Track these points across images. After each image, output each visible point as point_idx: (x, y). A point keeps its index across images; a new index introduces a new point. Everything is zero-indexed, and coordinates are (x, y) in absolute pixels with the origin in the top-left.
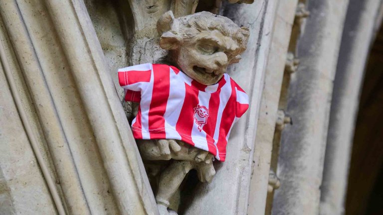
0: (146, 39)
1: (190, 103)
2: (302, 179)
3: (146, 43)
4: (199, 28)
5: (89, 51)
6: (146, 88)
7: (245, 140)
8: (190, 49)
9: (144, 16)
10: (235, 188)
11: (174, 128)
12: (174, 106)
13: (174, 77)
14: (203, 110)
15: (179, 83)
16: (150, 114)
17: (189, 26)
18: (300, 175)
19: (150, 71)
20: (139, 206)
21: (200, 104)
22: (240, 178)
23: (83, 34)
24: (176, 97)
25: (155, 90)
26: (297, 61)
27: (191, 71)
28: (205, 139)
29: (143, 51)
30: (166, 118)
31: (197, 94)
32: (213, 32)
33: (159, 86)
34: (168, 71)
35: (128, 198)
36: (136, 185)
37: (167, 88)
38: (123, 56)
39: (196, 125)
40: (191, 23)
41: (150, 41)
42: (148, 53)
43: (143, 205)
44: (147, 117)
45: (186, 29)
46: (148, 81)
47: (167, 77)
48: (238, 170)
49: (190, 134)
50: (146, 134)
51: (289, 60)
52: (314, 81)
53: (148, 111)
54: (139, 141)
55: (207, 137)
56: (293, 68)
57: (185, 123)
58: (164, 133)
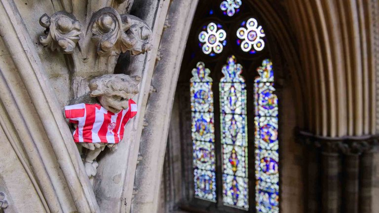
0: (81, 78)
1: (107, 122)
2: (158, 112)
3: (81, 80)
4: (113, 89)
5: (47, 102)
6: (82, 120)
7: (134, 125)
8: (107, 98)
9: (80, 63)
10: (127, 152)
11: (97, 134)
12: (97, 126)
13: (98, 112)
14: (113, 124)
15: (100, 114)
16: (83, 130)
17: (108, 87)
18: (157, 110)
19: (84, 109)
20: (77, 181)
21: (112, 122)
22: (130, 146)
23: (43, 92)
24: (99, 122)
25: (87, 120)
26: (162, 56)
27: (108, 108)
28: (113, 136)
29: (79, 84)
30: (92, 131)
31: (110, 117)
32: (122, 92)
33: (89, 118)
34: (95, 109)
35: (71, 178)
36: (76, 171)
37: (94, 119)
38: (68, 79)
39: (109, 131)
40: (109, 85)
41: (84, 79)
42: (83, 87)
43: (79, 181)
44: (82, 132)
45: (106, 88)
46: (83, 116)
47: (94, 112)
48: (129, 141)
49: (105, 135)
50: (81, 139)
51: (158, 55)
52: (168, 58)
53: (82, 129)
54: (78, 143)
55: (115, 135)
56: (159, 59)
57: (103, 131)
58: (91, 140)
